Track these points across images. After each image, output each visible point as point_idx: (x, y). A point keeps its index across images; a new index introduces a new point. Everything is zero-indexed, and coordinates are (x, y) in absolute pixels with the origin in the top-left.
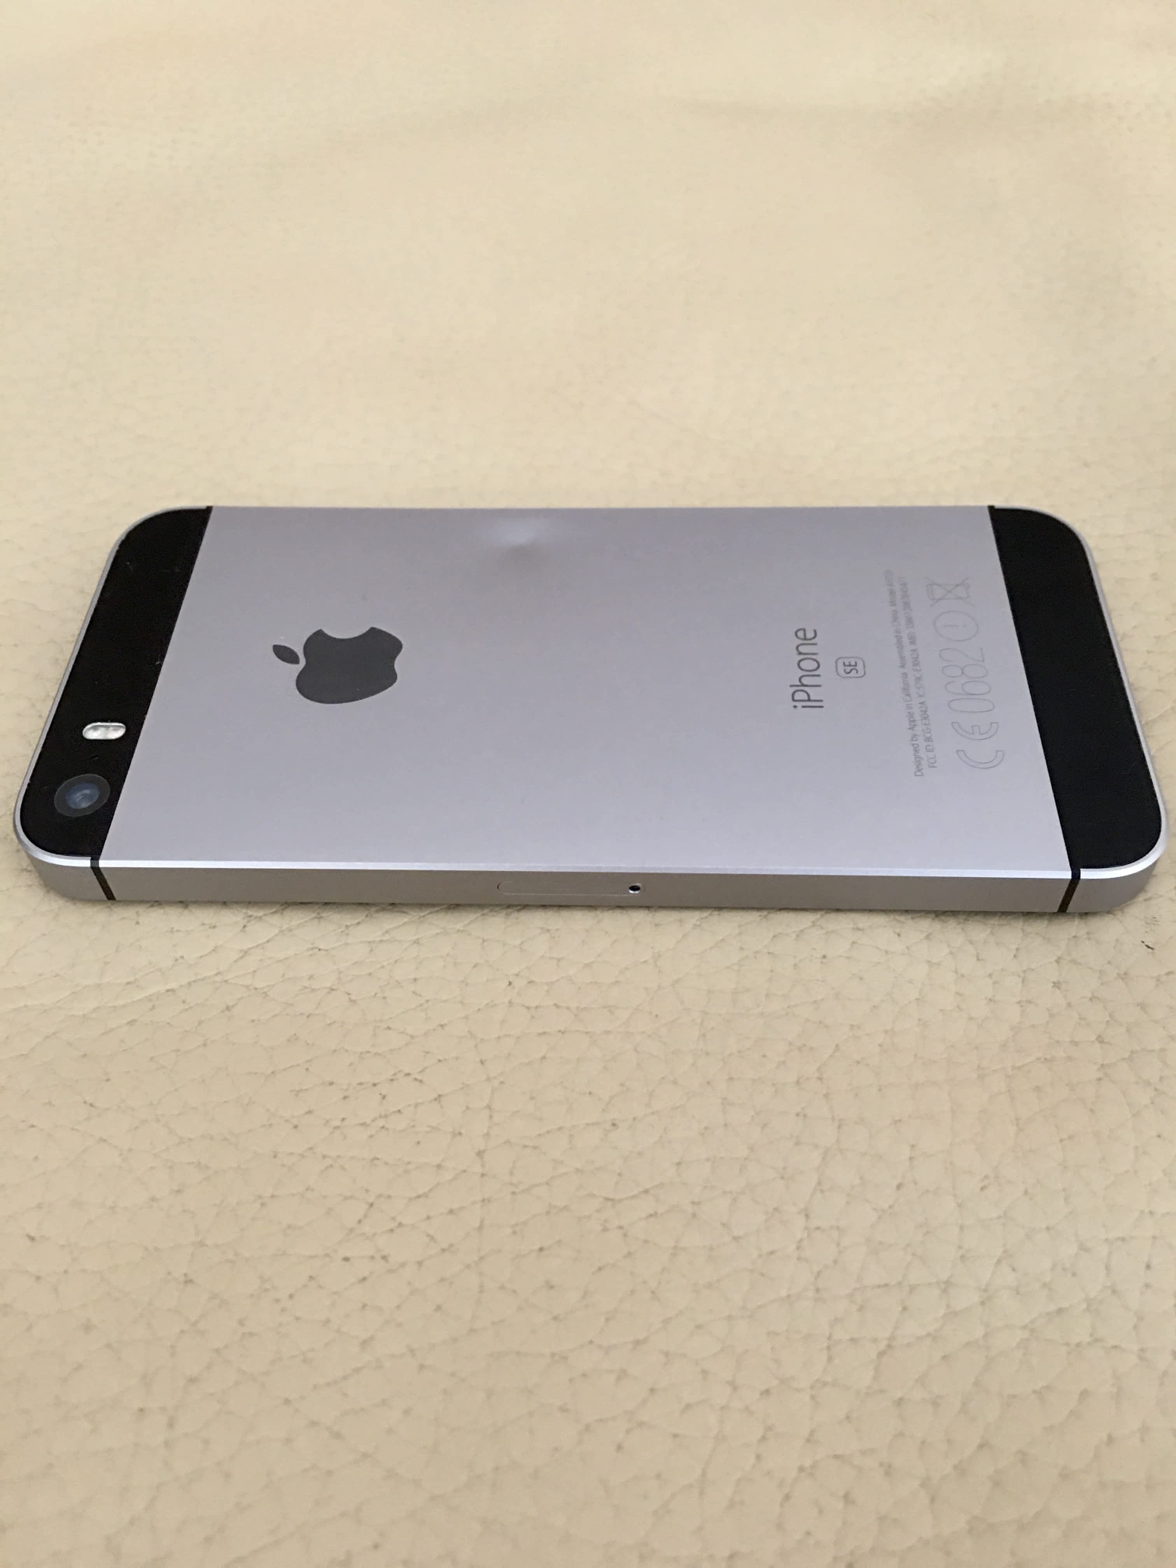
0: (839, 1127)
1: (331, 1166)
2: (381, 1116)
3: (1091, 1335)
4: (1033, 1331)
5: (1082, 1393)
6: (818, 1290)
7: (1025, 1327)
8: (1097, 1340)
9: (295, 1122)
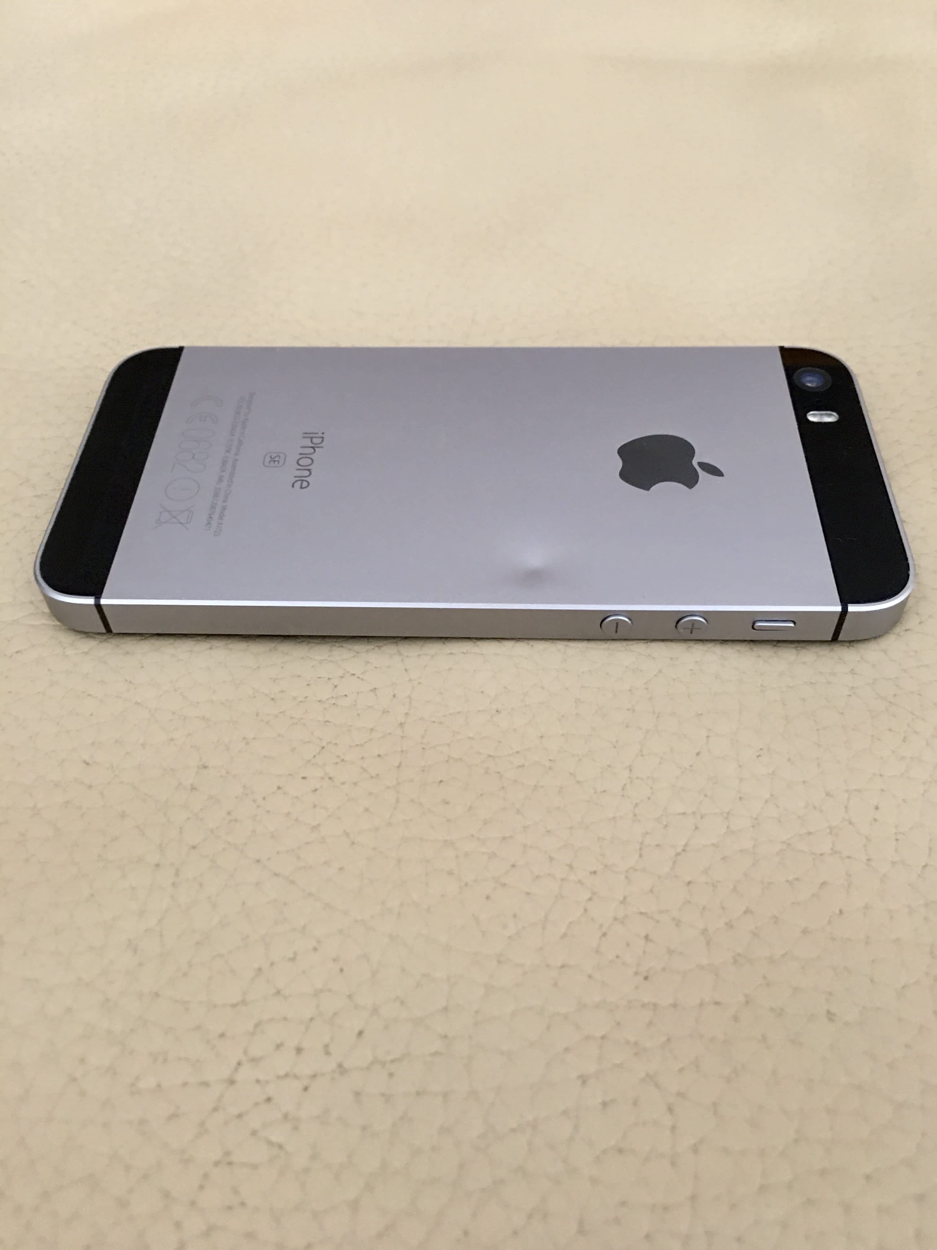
0: (658, 717)
1: (296, 723)
2: (332, 697)
3: (832, 849)
4: (789, 845)
5: (822, 883)
6: (635, 815)
7: (784, 842)
8: (836, 852)
9: (272, 696)
